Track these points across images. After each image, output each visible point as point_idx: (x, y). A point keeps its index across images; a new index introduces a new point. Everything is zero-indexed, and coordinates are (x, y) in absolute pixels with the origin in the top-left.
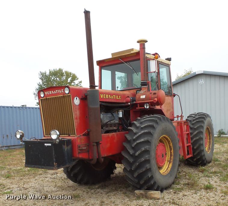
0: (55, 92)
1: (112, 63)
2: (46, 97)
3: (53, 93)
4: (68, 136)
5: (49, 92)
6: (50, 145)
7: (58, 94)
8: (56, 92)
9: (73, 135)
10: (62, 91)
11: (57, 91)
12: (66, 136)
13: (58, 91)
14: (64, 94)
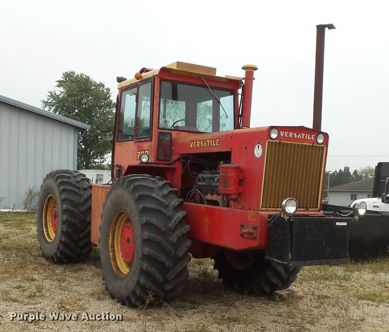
0: (299, 135)
1: (188, 81)
2: (280, 140)
3: (295, 137)
4: (304, 209)
5: (288, 134)
6: (345, 224)
7: (305, 140)
8: (301, 136)
9: (314, 209)
10: (312, 137)
11: (303, 135)
12: (301, 209)
13: (305, 136)
14: (314, 143)
